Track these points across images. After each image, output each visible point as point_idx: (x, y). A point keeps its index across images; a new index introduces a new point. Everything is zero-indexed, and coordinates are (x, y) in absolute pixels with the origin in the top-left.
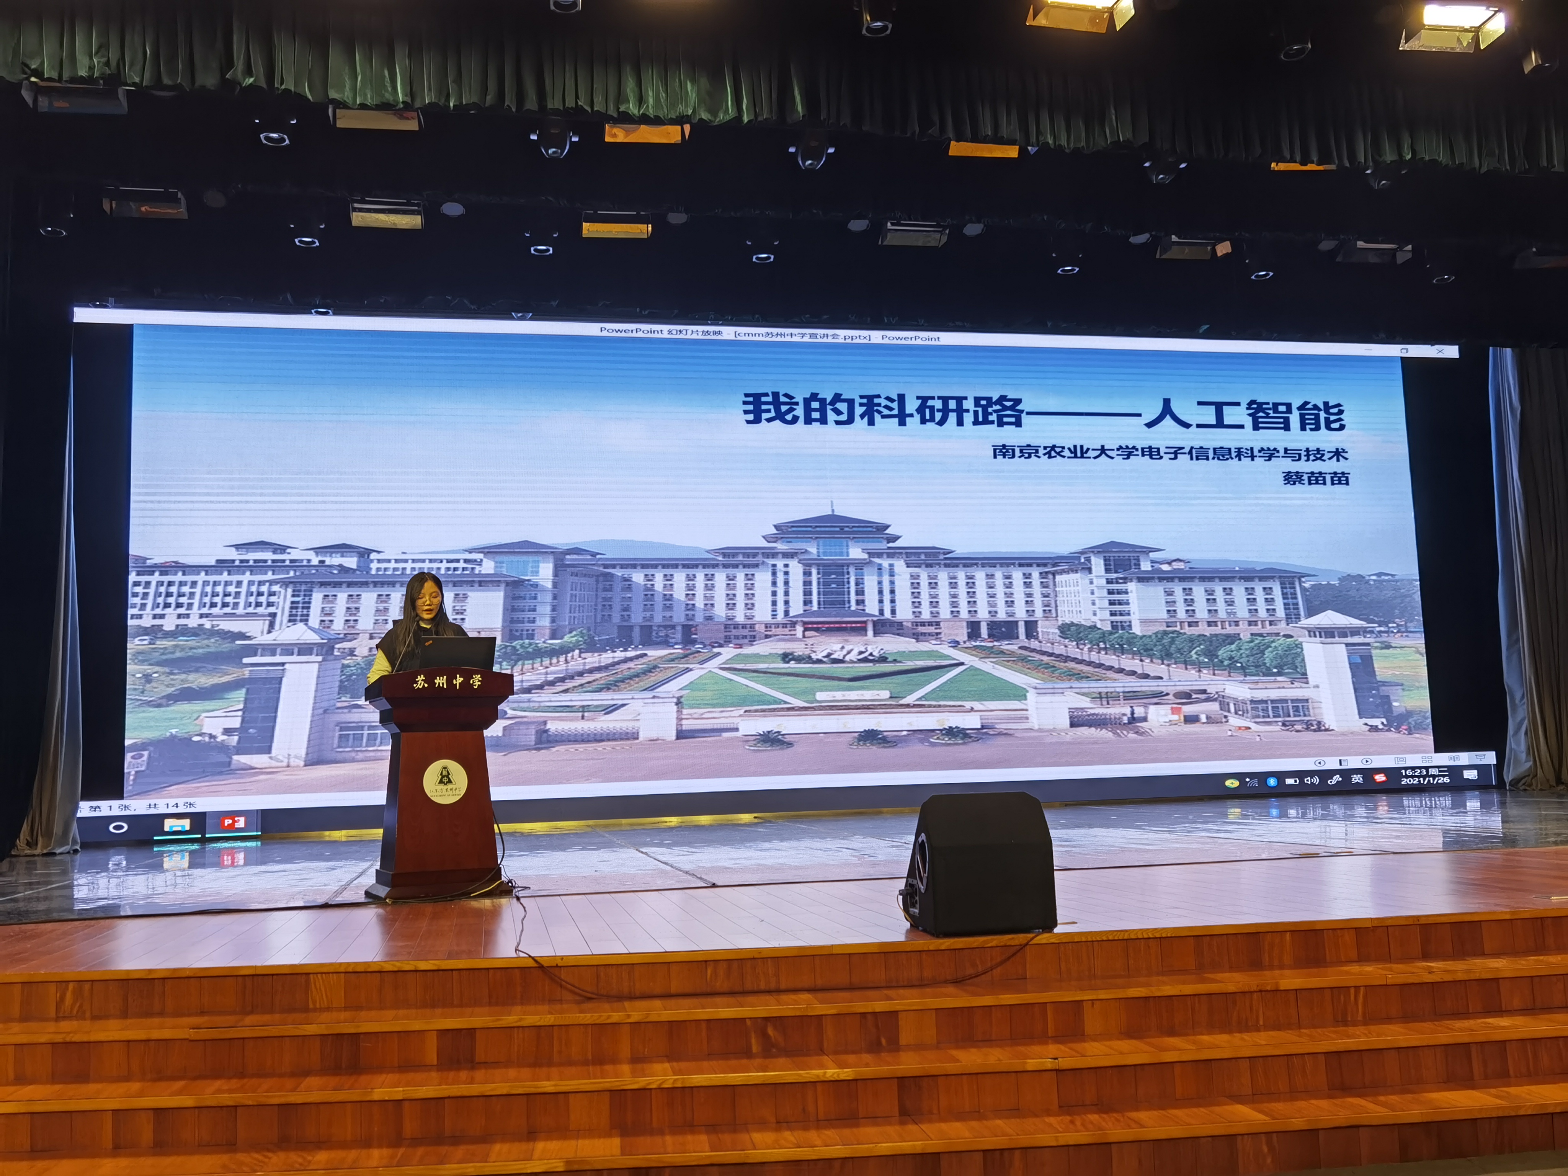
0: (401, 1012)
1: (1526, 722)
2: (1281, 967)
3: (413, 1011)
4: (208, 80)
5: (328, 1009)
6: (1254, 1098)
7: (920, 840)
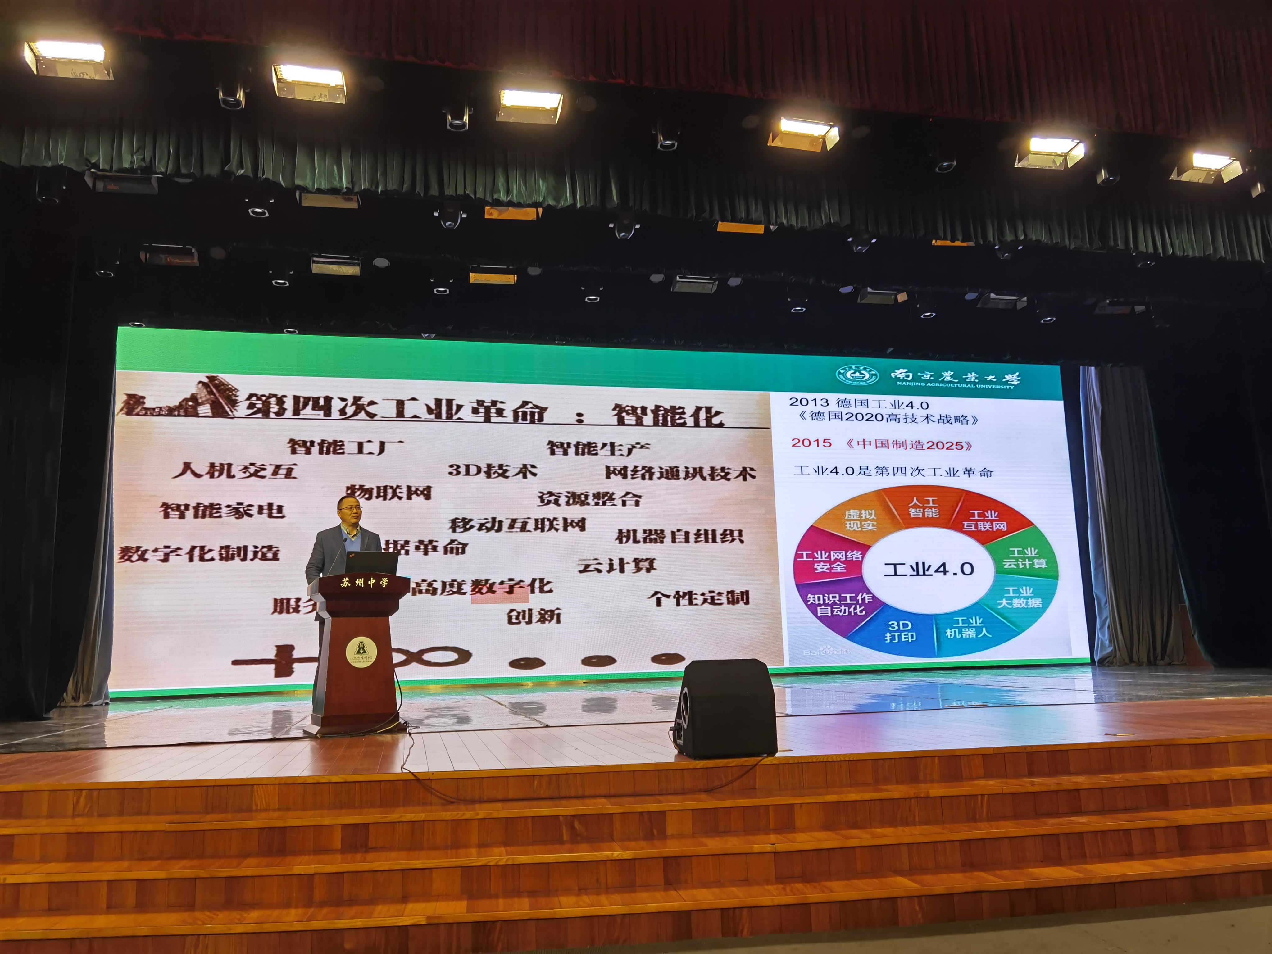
0: (318, 812)
1: (1108, 620)
2: (932, 781)
3: (326, 811)
4: (212, 170)
5: (267, 810)
6: (911, 872)
7: (684, 692)
